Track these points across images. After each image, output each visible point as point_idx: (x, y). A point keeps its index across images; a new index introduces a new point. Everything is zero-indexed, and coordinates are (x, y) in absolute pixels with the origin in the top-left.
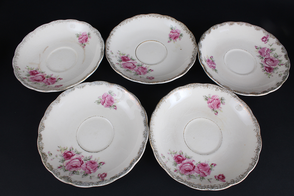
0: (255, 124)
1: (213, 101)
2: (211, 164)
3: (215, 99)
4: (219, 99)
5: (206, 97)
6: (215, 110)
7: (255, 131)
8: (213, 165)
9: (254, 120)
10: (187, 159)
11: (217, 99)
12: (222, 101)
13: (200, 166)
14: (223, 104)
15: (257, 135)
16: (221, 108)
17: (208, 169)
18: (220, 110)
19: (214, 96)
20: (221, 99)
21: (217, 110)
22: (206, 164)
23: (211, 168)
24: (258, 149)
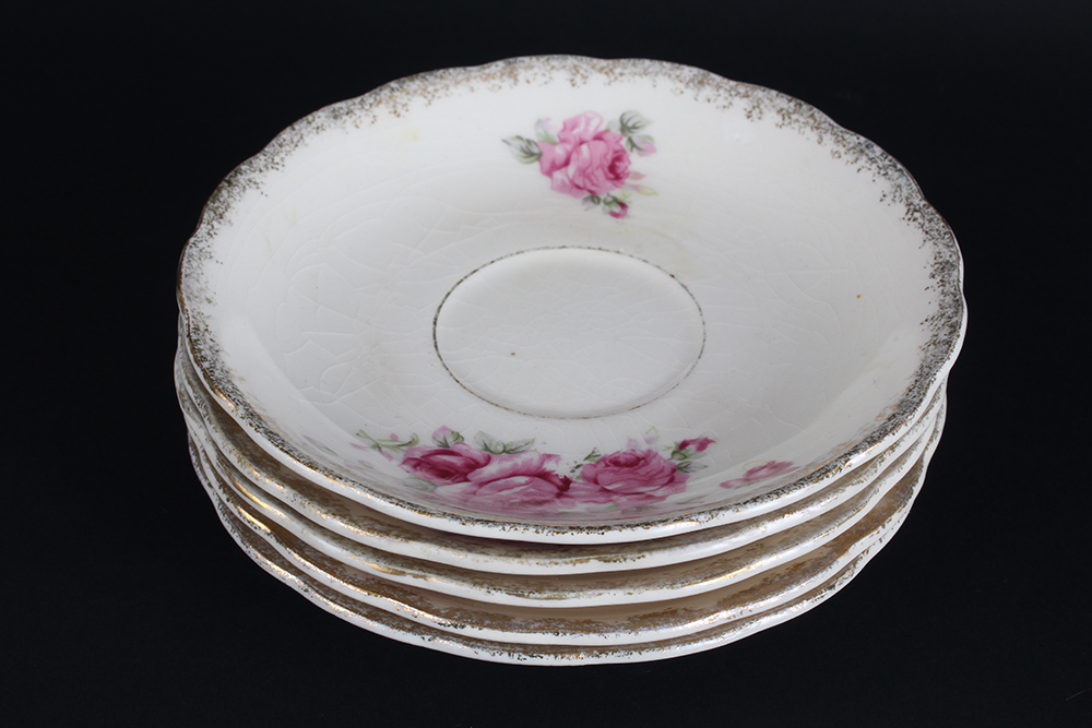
0: (874, 166)
1: (574, 156)
2: (674, 448)
3: (582, 142)
4: (607, 131)
5: (524, 144)
6: (602, 197)
7: (888, 200)
8: (691, 448)
9: (862, 151)
10: (501, 460)
11: (598, 138)
12: (630, 140)
13: (601, 472)
14: (646, 148)
15: (912, 209)
16: (638, 176)
17: (661, 471)
18: (636, 188)
19: (570, 126)
20: (625, 128)
21: (618, 193)
22: (638, 453)
23: (678, 462)
24: (944, 267)
